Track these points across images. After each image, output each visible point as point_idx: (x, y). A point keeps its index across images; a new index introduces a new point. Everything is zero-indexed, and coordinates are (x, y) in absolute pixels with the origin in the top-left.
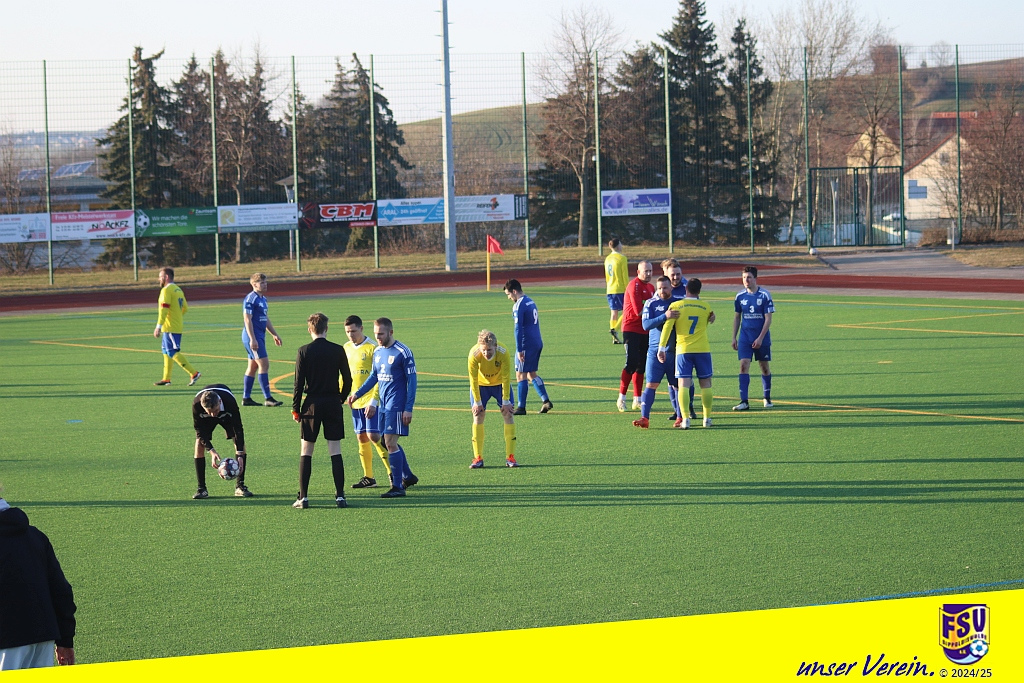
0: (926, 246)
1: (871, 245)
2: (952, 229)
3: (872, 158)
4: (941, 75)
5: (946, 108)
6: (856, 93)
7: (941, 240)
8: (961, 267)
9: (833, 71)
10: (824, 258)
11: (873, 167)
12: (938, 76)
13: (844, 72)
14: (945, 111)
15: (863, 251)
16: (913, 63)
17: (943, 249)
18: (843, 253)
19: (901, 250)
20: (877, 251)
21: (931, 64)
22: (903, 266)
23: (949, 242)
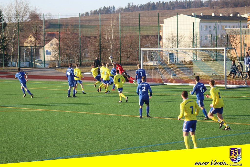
0: (51, 68)
1: (35, 67)
2: (57, 63)
3: (35, 44)
4: (49, 22)
5: (50, 31)
6: (31, 26)
7: (54, 66)
8: (60, 73)
9: (23, 20)
10: (23, 70)
11: (36, 46)
12: (48, 22)
13: (26, 20)
14: (50, 32)
15: (34, 69)
16: (41, 18)
17: (55, 68)
18: (28, 69)
19: (44, 69)
20: (37, 69)
21: (46, 19)
22: (45, 73)
23: (57, 66)
